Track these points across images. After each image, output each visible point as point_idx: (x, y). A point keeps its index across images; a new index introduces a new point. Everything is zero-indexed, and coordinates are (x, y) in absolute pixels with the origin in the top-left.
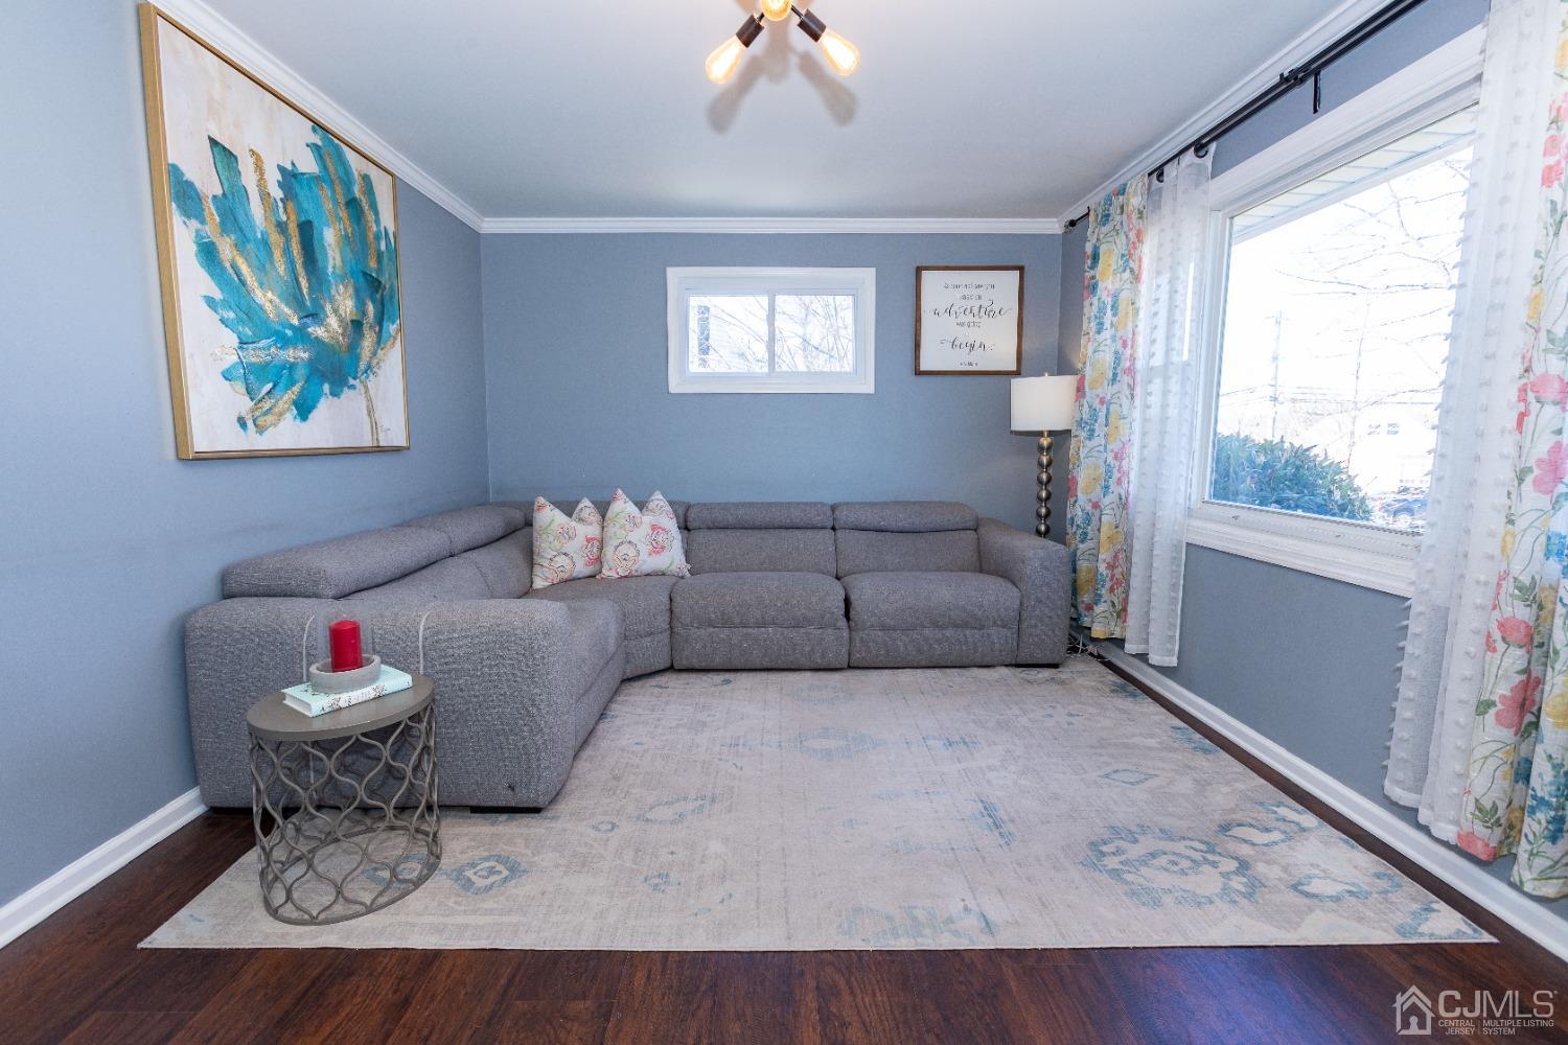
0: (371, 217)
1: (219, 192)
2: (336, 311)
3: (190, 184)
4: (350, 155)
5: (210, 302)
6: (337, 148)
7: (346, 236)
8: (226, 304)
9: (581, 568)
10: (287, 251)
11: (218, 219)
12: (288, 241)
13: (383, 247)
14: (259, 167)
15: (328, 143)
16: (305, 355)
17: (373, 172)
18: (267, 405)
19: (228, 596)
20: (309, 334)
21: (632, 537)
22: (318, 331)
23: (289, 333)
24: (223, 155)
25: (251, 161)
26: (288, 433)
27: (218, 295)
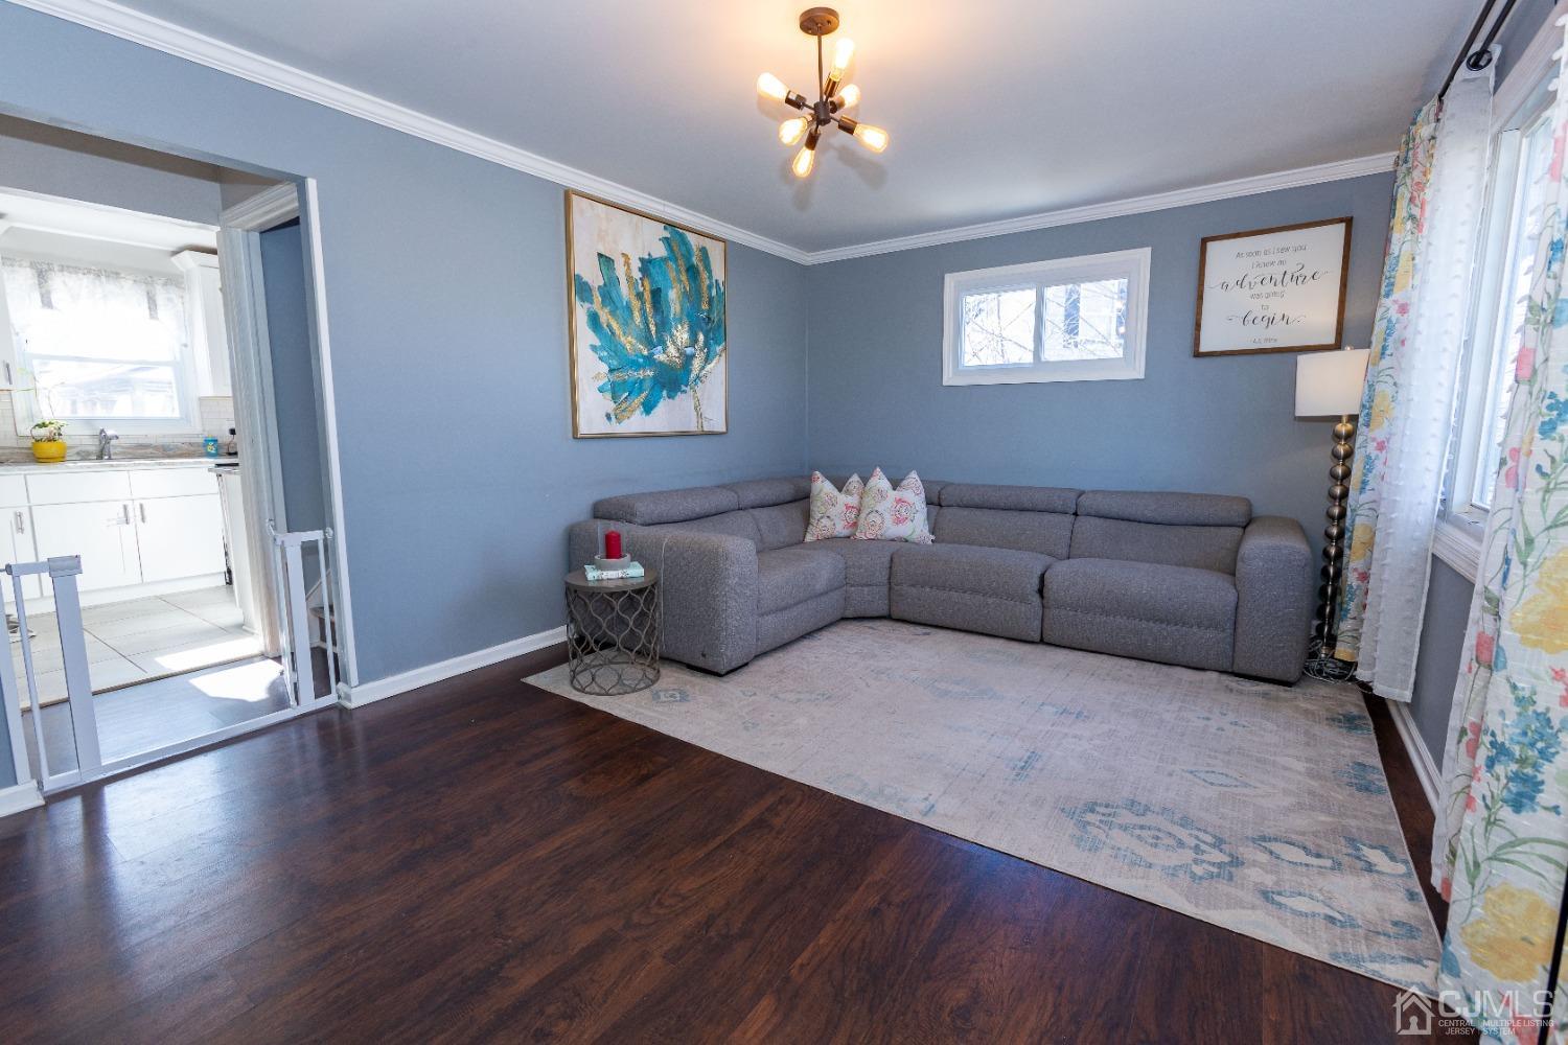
0: (705, 275)
1: (602, 284)
2: (674, 343)
3: (586, 284)
4: (691, 237)
5: (594, 348)
6: (681, 235)
7: (685, 291)
8: (603, 348)
9: (840, 529)
10: (643, 310)
11: (600, 299)
12: (643, 303)
13: (714, 292)
14: (627, 263)
15: (675, 232)
16: (651, 374)
17: (708, 243)
18: (624, 406)
19: (596, 517)
20: (655, 360)
21: (880, 508)
22: (660, 357)
23: (641, 360)
24: (605, 260)
25: (622, 260)
26: (636, 422)
27: (598, 343)
